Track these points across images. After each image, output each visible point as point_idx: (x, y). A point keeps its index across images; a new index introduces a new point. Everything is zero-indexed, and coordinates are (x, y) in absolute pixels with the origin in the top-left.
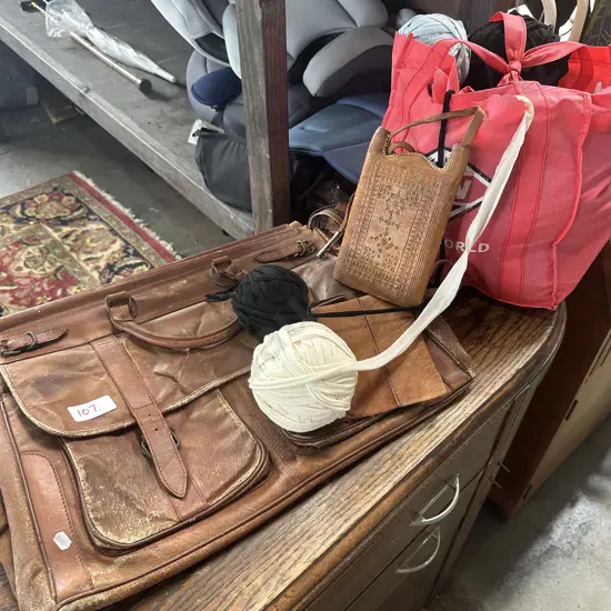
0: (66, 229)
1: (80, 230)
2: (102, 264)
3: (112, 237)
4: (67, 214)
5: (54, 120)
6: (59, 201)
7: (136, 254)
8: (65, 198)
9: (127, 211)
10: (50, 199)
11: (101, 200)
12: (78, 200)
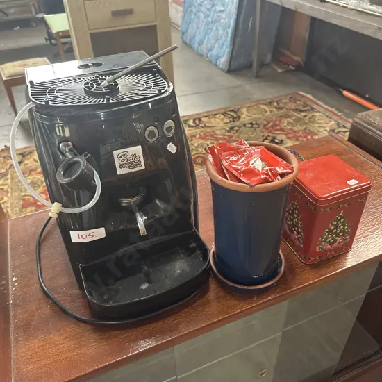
0: (303, 114)
1: (311, 115)
2: (328, 129)
3: (328, 119)
4: (301, 108)
5: (279, 71)
6: (295, 102)
7: (344, 127)
8: (298, 102)
9: (333, 110)
10: (290, 101)
11: (318, 104)
12: (304, 103)
